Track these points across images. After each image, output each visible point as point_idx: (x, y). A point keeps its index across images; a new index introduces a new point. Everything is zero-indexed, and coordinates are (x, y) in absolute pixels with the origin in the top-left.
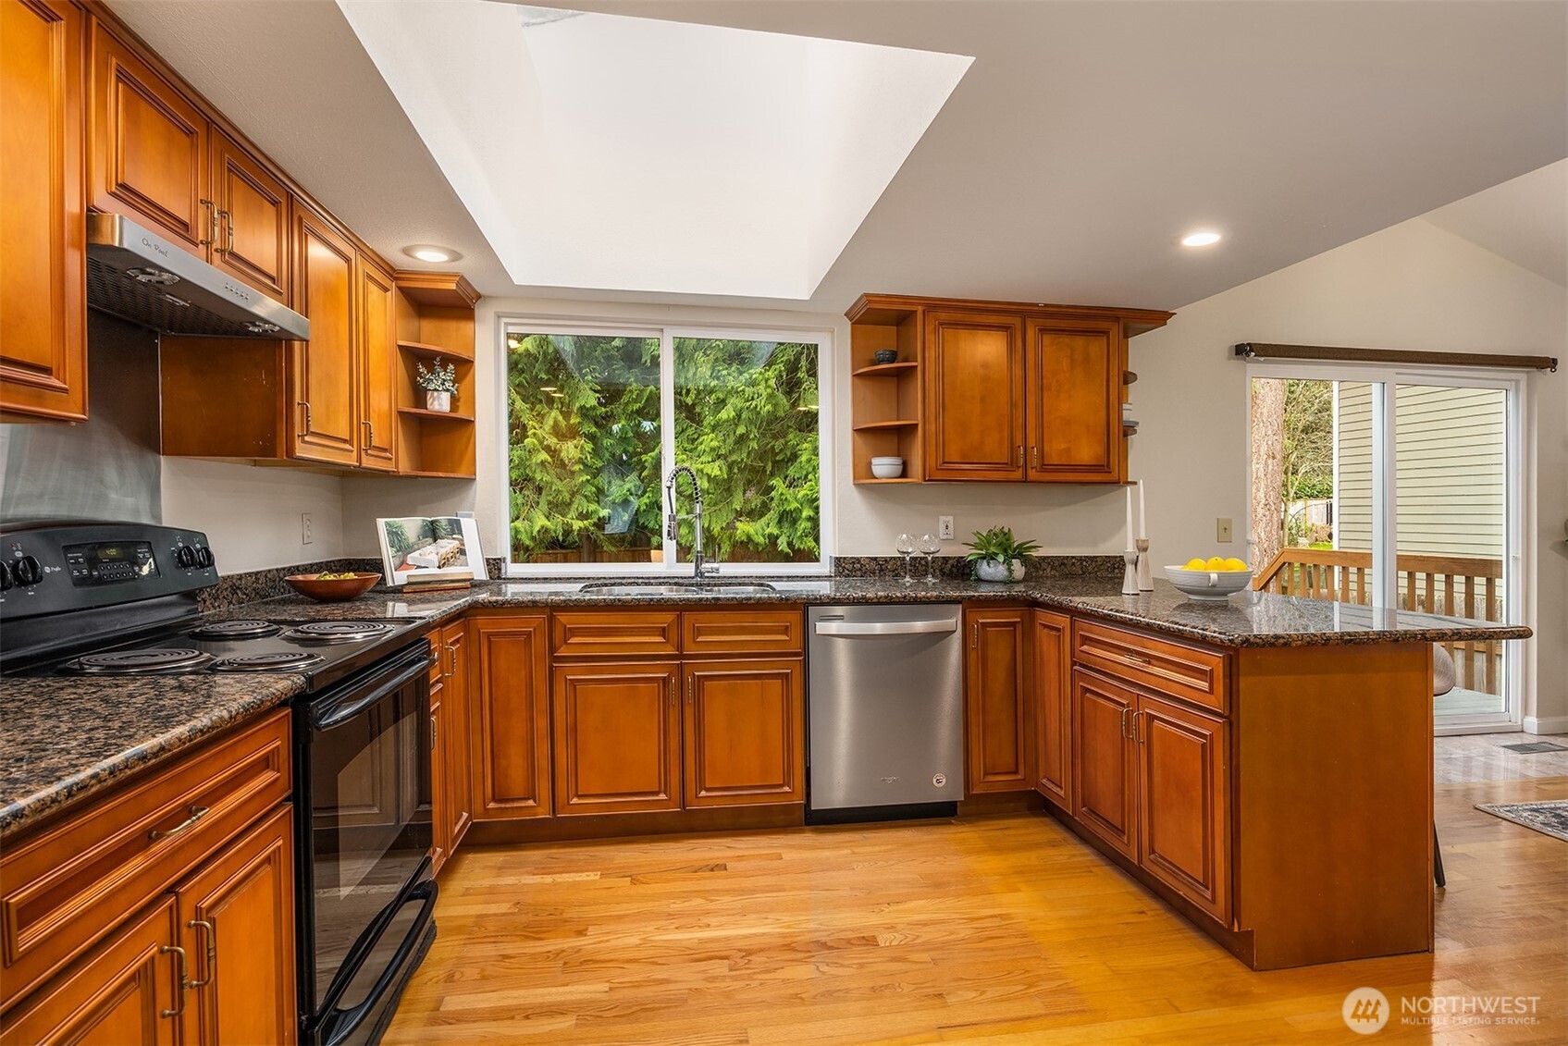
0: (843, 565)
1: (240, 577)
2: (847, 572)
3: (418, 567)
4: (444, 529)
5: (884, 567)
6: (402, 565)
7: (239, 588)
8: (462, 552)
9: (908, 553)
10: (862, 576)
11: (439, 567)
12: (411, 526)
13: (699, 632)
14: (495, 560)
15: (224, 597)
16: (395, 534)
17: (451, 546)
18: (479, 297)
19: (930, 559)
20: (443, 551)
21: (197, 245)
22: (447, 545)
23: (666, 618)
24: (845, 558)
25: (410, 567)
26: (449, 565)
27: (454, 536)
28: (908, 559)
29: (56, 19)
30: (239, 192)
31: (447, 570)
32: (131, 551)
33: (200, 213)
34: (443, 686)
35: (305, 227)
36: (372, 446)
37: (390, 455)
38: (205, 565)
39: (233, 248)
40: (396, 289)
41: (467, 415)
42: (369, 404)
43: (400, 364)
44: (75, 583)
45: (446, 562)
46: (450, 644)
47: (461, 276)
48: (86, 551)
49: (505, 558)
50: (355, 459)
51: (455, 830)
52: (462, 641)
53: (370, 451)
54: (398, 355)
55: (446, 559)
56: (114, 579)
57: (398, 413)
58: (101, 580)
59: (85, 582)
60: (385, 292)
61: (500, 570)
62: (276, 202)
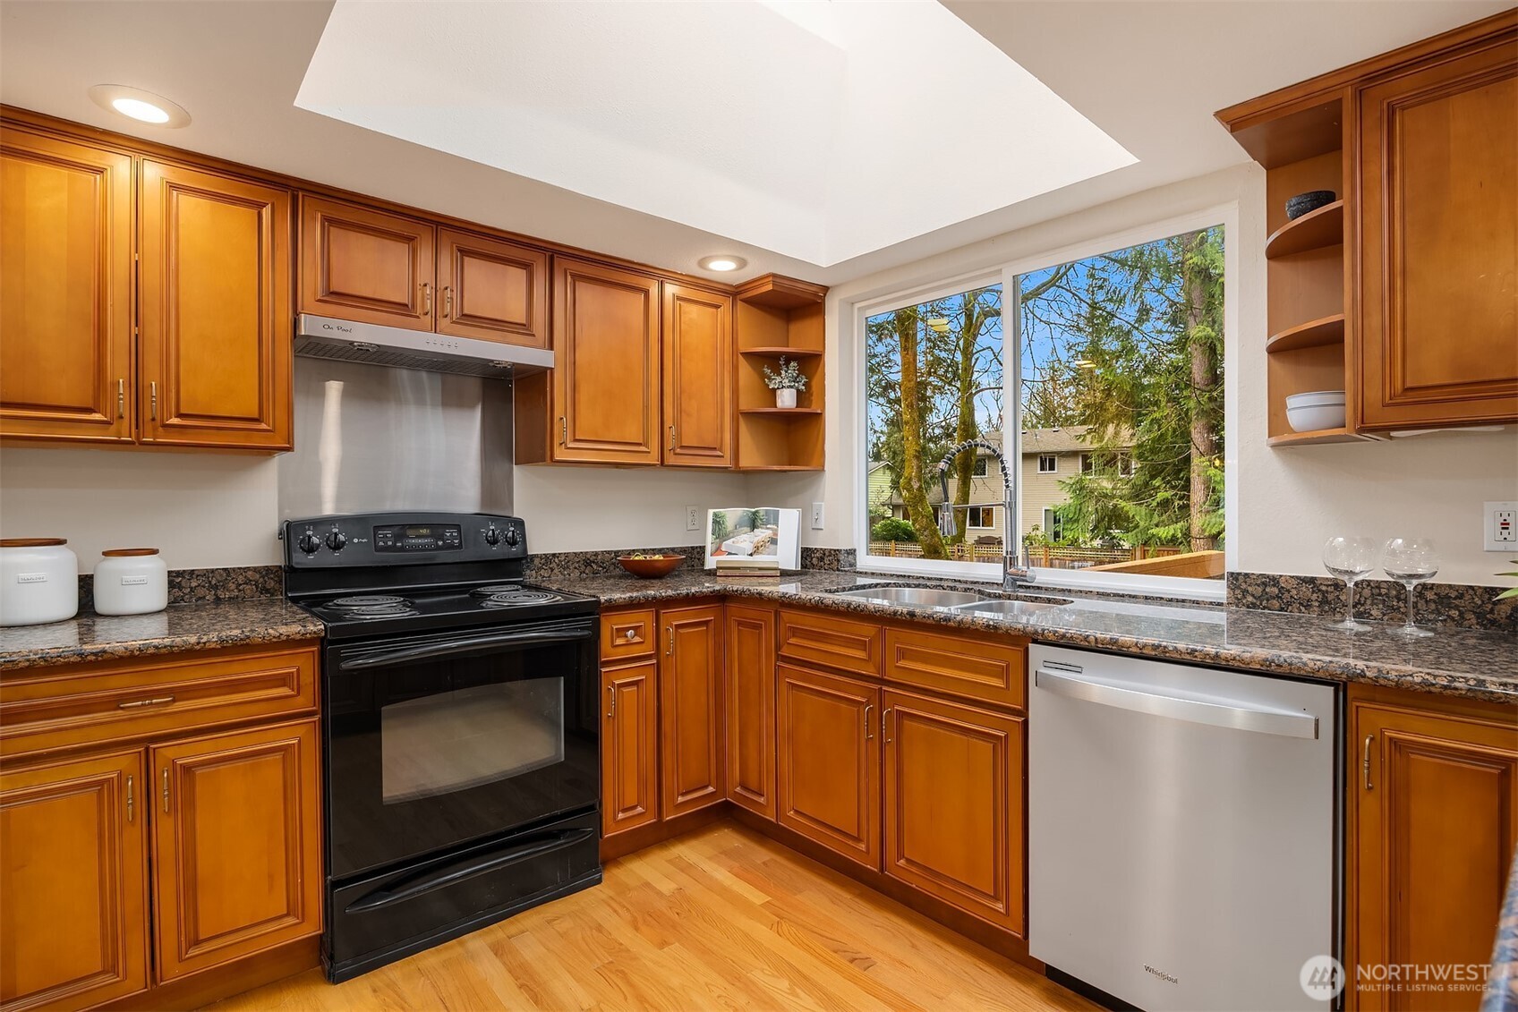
0: (1244, 586)
1: (596, 554)
2: (1250, 599)
3: (730, 554)
4: (761, 519)
5: (1330, 597)
6: (717, 551)
7: (594, 562)
8: (774, 541)
9: (1352, 573)
10: (1282, 609)
11: (751, 555)
12: (733, 515)
13: (903, 654)
14: (835, 551)
15: (575, 568)
16: (717, 522)
17: (764, 535)
18: (826, 289)
19: (1410, 588)
20: (756, 540)
21: (418, 317)
22: (762, 534)
23: (867, 630)
24: (1247, 575)
25: (722, 553)
26: (758, 553)
27: (768, 526)
28: (1351, 585)
29: (264, 205)
30: (474, 268)
31: (756, 558)
32: (440, 531)
33: (419, 294)
34: (658, 663)
35: (572, 275)
36: (682, 447)
37: (719, 453)
38: (513, 543)
39: (466, 312)
40: (739, 302)
41: (814, 408)
42: (679, 410)
43: (745, 369)
44: (378, 549)
45: (757, 550)
46: (676, 625)
47: (774, 275)
48: (396, 529)
49: (855, 550)
50: (653, 458)
51: (681, 799)
52: (711, 625)
53: (678, 451)
54: (742, 362)
55: (757, 548)
56: (416, 548)
57: (739, 415)
58: (402, 549)
59: (386, 549)
60: (715, 310)
61: (838, 561)
62: (526, 266)
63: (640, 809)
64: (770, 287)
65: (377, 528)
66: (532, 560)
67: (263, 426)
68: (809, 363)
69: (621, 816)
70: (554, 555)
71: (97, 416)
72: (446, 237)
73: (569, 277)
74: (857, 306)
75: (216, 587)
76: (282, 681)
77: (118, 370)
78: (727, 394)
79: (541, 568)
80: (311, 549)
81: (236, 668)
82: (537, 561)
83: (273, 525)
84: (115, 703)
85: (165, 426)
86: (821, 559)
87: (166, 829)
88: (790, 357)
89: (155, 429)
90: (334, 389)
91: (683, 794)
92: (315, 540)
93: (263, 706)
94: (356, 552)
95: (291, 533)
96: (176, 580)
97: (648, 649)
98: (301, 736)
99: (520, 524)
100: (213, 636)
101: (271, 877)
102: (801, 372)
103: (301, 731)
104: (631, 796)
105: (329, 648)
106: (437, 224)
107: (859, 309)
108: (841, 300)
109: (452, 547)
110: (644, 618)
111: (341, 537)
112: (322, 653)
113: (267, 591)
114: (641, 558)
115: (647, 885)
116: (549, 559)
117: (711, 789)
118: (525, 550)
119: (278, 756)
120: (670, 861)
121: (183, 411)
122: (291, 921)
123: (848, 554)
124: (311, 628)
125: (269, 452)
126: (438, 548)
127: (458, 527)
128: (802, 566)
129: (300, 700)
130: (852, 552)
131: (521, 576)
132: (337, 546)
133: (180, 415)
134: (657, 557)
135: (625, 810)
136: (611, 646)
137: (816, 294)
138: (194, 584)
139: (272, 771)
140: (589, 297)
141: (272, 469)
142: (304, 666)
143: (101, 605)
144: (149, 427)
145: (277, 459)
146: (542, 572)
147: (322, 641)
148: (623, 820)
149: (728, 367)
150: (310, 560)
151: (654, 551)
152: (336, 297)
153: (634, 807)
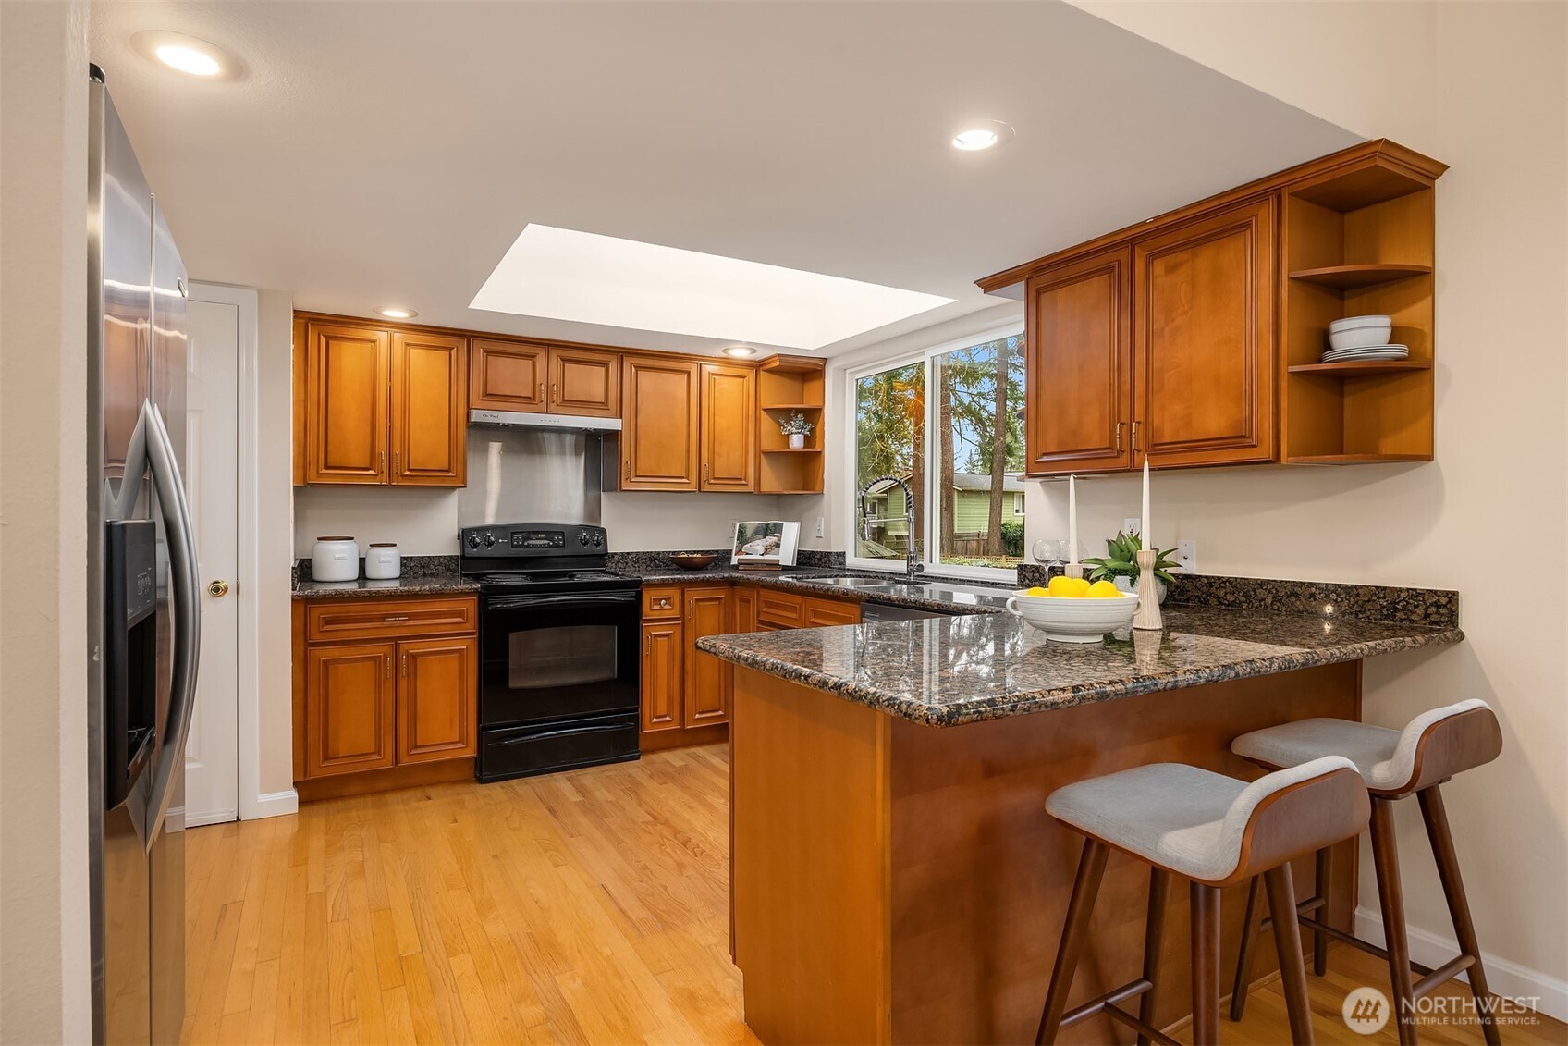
1: (659, 553)
2: (1027, 581)
3: (748, 554)
4: (771, 529)
6: (739, 552)
8: (778, 545)
11: (762, 555)
12: (752, 525)
13: (813, 614)
14: (828, 553)
16: (741, 531)
18: (825, 360)
20: (766, 544)
21: (537, 405)
22: (771, 540)
23: (798, 600)
25: (743, 553)
26: (767, 554)
27: (775, 534)
29: (453, 348)
30: (572, 369)
31: (766, 557)
32: (551, 535)
33: (537, 390)
34: (683, 623)
35: (635, 367)
36: (715, 479)
37: (744, 482)
38: (598, 544)
39: (566, 398)
40: (762, 372)
41: (818, 449)
42: (712, 452)
43: (766, 421)
44: (513, 546)
45: (766, 552)
46: (696, 600)
47: (779, 355)
48: (524, 534)
49: (844, 553)
50: (693, 487)
51: (697, 716)
52: (723, 601)
53: (712, 481)
54: (764, 415)
55: (766, 550)
56: (535, 546)
57: (761, 453)
58: (528, 546)
59: (518, 546)
60: (742, 380)
61: (830, 560)
62: (605, 364)
63: (668, 718)
64: (777, 364)
65: (513, 533)
66: (613, 557)
67: (451, 474)
68: (812, 416)
69: (655, 720)
70: (628, 553)
71: (371, 472)
72: (554, 354)
73: (633, 368)
74: (848, 371)
75: (423, 567)
76: (459, 614)
77: (382, 448)
78: (751, 439)
79: (618, 562)
80: (476, 545)
81: (438, 605)
82: (616, 557)
83: (454, 531)
84: (383, 618)
85: (402, 476)
86: (820, 559)
87: (403, 685)
88: (798, 411)
89: (398, 477)
90: (495, 447)
91: (700, 713)
92: (478, 540)
93: (449, 627)
94: (502, 548)
95: (465, 535)
96: (405, 561)
97: (675, 613)
98: (468, 645)
99: (603, 532)
100: (427, 587)
101: (451, 719)
102: (806, 422)
103: (468, 642)
104: (662, 709)
105: (484, 597)
106: (549, 345)
107: (851, 373)
108: (835, 368)
109: (558, 546)
110: (674, 594)
111: (492, 539)
112: (480, 600)
113: (451, 570)
114: (686, 556)
115: (668, 762)
116: (624, 556)
117: (721, 713)
118: (606, 549)
119: (456, 655)
120: (688, 754)
121: (411, 467)
122: (460, 745)
123: (838, 556)
124: (474, 586)
125: (454, 488)
126: (550, 546)
127: (563, 533)
128: (798, 563)
129: (467, 624)
130: (843, 555)
131: (604, 566)
132: (490, 544)
133: (409, 470)
134: (695, 555)
135: (657, 717)
136: (648, 610)
137: (817, 365)
138: (413, 565)
139: (453, 663)
140: (647, 379)
141: (453, 499)
142: (470, 606)
143: (370, 574)
144: (395, 476)
145: (456, 493)
146: (620, 565)
147: (479, 593)
148: (656, 723)
149: (752, 420)
150: (474, 552)
151: (695, 552)
152: (489, 396)
153: (665, 716)
